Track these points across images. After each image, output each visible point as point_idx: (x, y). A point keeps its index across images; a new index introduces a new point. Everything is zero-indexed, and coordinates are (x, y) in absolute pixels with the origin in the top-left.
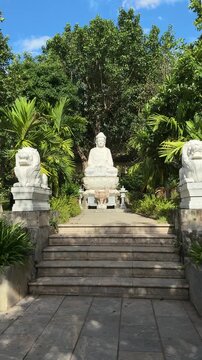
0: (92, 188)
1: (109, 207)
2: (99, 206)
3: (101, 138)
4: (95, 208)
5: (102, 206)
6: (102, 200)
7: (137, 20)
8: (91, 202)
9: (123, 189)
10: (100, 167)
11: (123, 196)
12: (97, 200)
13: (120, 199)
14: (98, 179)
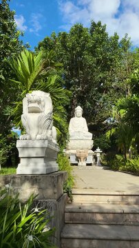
0: (72, 149)
1: (88, 165)
2: (80, 164)
3: (79, 110)
4: (77, 165)
5: (82, 163)
6: (82, 158)
7: (104, 30)
8: (73, 160)
9: (98, 150)
10: (79, 132)
11: (98, 155)
12: (78, 159)
13: (95, 157)
14: (77, 142)
